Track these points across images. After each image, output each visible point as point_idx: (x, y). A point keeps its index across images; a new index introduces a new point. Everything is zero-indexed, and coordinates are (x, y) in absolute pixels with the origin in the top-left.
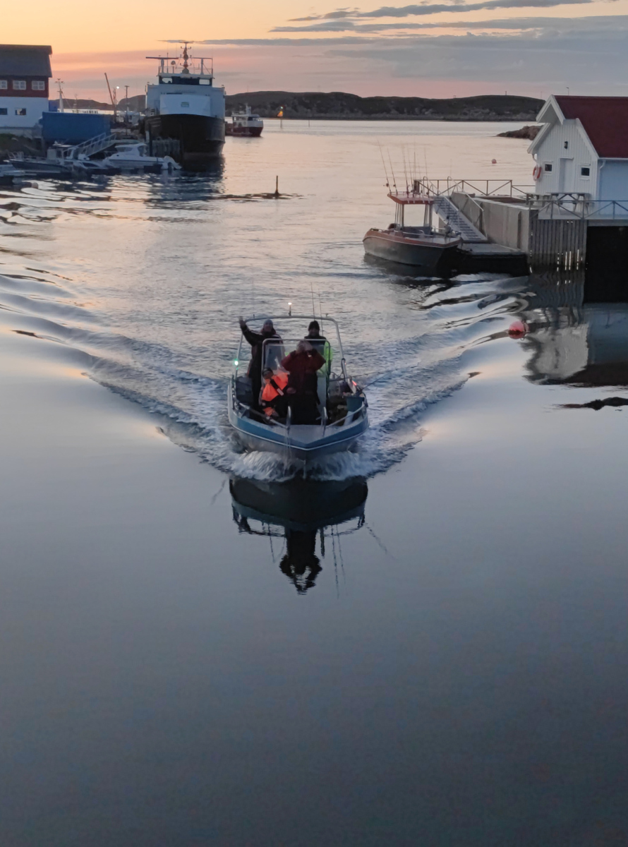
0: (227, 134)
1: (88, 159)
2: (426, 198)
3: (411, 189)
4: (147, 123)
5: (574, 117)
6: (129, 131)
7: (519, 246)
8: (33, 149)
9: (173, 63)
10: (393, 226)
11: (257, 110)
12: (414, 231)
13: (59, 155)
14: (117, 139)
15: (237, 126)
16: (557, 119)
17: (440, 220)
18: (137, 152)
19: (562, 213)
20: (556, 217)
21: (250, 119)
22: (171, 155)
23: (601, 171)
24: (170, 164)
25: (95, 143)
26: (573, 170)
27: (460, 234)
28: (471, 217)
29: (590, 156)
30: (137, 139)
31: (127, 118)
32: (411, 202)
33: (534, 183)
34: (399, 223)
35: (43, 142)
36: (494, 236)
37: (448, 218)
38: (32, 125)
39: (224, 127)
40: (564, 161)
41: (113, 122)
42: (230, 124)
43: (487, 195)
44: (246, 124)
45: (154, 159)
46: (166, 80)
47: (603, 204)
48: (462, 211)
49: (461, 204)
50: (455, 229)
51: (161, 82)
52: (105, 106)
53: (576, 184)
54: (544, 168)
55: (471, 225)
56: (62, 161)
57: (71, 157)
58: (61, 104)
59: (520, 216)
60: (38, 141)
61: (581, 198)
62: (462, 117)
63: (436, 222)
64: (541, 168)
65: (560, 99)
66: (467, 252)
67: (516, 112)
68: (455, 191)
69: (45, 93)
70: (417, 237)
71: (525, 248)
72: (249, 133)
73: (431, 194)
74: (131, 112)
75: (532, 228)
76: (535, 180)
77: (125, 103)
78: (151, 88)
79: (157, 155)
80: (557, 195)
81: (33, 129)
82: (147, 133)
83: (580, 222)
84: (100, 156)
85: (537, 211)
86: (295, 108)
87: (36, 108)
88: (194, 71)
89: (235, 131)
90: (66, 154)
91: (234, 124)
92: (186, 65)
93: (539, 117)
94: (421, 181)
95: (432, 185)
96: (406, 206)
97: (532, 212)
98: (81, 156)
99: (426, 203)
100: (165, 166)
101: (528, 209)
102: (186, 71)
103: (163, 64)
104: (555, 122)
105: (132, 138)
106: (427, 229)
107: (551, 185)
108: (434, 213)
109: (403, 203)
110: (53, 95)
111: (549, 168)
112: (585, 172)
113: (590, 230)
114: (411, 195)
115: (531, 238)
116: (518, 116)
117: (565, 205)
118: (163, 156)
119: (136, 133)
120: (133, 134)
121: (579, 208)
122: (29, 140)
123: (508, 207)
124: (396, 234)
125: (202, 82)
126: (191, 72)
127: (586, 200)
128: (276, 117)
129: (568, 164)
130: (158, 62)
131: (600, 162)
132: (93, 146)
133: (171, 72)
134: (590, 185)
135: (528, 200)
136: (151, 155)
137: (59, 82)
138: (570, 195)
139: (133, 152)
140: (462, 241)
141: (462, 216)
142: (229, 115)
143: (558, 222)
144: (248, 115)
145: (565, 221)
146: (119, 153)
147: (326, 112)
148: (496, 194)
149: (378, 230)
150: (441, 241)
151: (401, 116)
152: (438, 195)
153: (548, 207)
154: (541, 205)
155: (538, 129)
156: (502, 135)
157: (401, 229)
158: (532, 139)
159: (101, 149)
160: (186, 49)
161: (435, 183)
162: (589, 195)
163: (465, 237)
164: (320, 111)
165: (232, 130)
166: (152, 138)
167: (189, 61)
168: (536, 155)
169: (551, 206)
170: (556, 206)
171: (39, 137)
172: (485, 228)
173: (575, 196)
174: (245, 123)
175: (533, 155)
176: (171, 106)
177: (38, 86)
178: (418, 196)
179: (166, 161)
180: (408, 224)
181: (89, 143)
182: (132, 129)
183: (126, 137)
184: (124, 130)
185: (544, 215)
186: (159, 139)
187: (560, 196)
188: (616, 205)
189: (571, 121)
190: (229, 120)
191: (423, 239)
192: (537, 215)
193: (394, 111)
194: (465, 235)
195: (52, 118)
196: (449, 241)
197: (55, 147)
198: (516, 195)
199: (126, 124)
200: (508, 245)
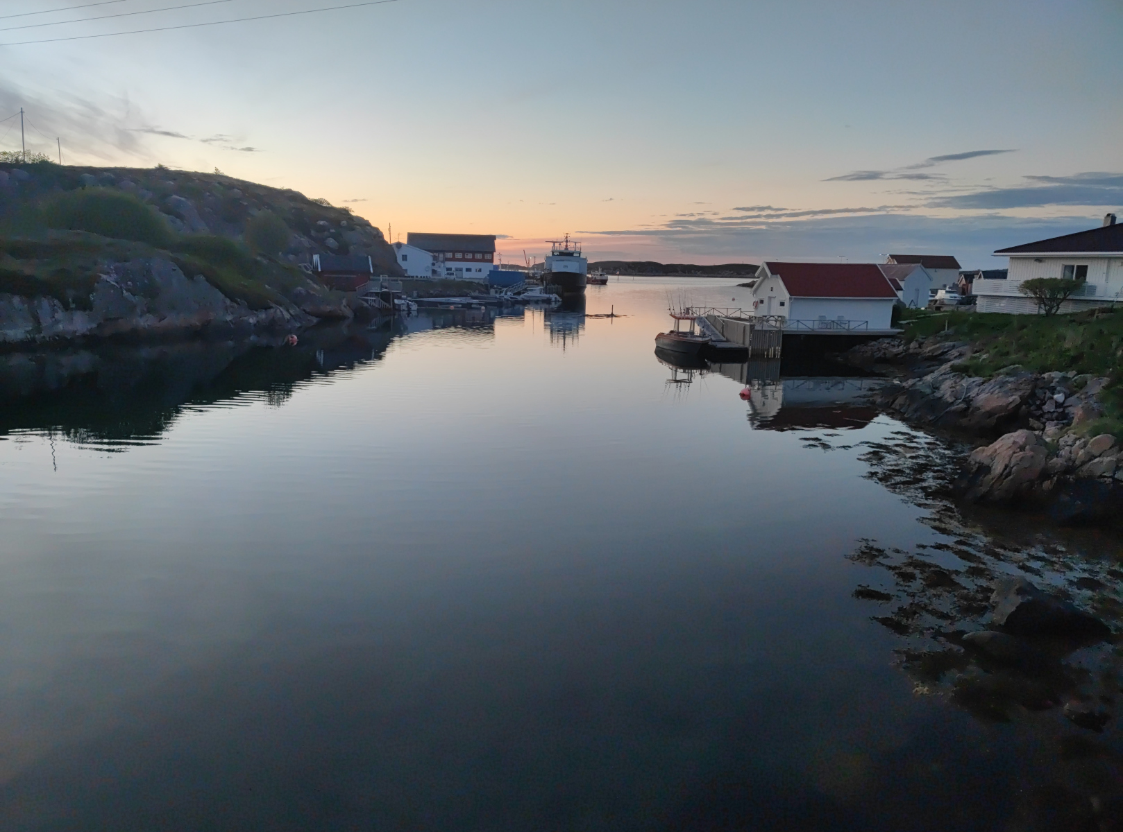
0: (588, 283)
1: (512, 294)
2: (692, 316)
3: (683, 311)
4: (545, 277)
5: (776, 274)
6: (535, 280)
7: (744, 343)
8: (483, 290)
9: (560, 245)
10: (672, 332)
11: (605, 271)
12: (684, 334)
13: (496, 292)
14: (529, 285)
15: (593, 279)
16: (767, 275)
18: (539, 292)
19: (769, 327)
20: (764, 329)
21: (601, 275)
22: (557, 294)
23: (791, 304)
24: (556, 298)
25: (517, 286)
26: (776, 303)
27: (711, 336)
28: (717, 327)
29: (786, 296)
30: (539, 284)
31: (534, 274)
32: (683, 319)
33: (753, 310)
34: (676, 329)
35: (489, 286)
36: (729, 337)
37: (704, 327)
39: (586, 280)
40: (770, 298)
41: (527, 276)
42: (590, 278)
43: (727, 316)
44: (599, 278)
45: (547, 295)
46: (556, 254)
47: (792, 322)
48: (713, 324)
49: (712, 321)
50: (708, 333)
51: (553, 254)
52: (524, 268)
53: (777, 311)
54: (759, 302)
55: (717, 332)
56: (498, 296)
57: (504, 294)
58: (500, 267)
59: (745, 327)
60: (486, 286)
61: (780, 319)
62: (718, 275)
63: (697, 330)
64: (757, 302)
65: (769, 264)
66: (715, 347)
67: (748, 273)
68: (709, 313)
69: (492, 261)
70: (686, 337)
71: (747, 344)
72: (600, 283)
73: (695, 315)
74: (536, 271)
75: (751, 334)
76: (754, 308)
77: (535, 267)
78: (547, 258)
79: (549, 293)
80: (766, 316)
81: (485, 278)
83: (780, 330)
84: (519, 293)
85: (755, 325)
86: (626, 270)
87: (486, 268)
88: (571, 249)
89: (592, 281)
90: (501, 292)
91: (592, 277)
92: (567, 246)
93: (756, 274)
94: (689, 308)
95: (696, 310)
97: (751, 326)
98: (509, 293)
99: (691, 319)
100: (553, 299)
101: (750, 324)
102: (567, 249)
103: (554, 245)
104: (766, 276)
105: (536, 284)
106: (692, 333)
107: (763, 311)
108: (696, 325)
109: (679, 319)
110: (496, 262)
111: (762, 302)
112: (782, 304)
113: (784, 336)
114: (683, 314)
115: (750, 341)
116: (749, 275)
117: (770, 322)
118: (552, 294)
119: (538, 282)
121: (778, 324)
122: (482, 285)
123: (739, 323)
124: (675, 335)
125: (575, 255)
126: (569, 249)
127: (782, 319)
128: (616, 274)
129: (772, 299)
130: (552, 244)
131: (790, 299)
132: (515, 288)
133: (558, 249)
134: (784, 311)
135: (750, 319)
136: (546, 293)
137: (500, 255)
138: (773, 316)
139: (536, 292)
140: (711, 340)
141: (712, 327)
142: (590, 273)
143: (766, 331)
144: (600, 273)
145: (770, 331)
146: (529, 292)
147: (643, 272)
148: (732, 315)
149: (664, 334)
150: (700, 339)
151: (684, 274)
152: (699, 315)
153: (761, 322)
154: (757, 322)
155: (756, 282)
156: (739, 285)
157: (677, 333)
158: (753, 287)
159: (520, 290)
160: (567, 237)
161: (698, 309)
162: (784, 317)
163: (714, 339)
164: (639, 272)
165: (590, 281)
166: (547, 284)
167: (568, 244)
168: (755, 295)
170: (765, 323)
171: (488, 283)
172: (725, 334)
173: (776, 317)
175: (753, 296)
176: (557, 267)
177: (488, 256)
178: (687, 315)
179: (553, 296)
180: (681, 330)
181: (513, 287)
182: (537, 280)
183: (534, 284)
184: (532, 280)
185: (758, 327)
186: (551, 285)
187: (768, 317)
188: (800, 323)
189: (775, 276)
190: (590, 276)
191: (689, 338)
192: (754, 327)
193: (680, 272)
194: (714, 337)
195: (495, 273)
196: (704, 339)
197: (494, 288)
198: (743, 316)
199: (534, 277)
200: (737, 343)
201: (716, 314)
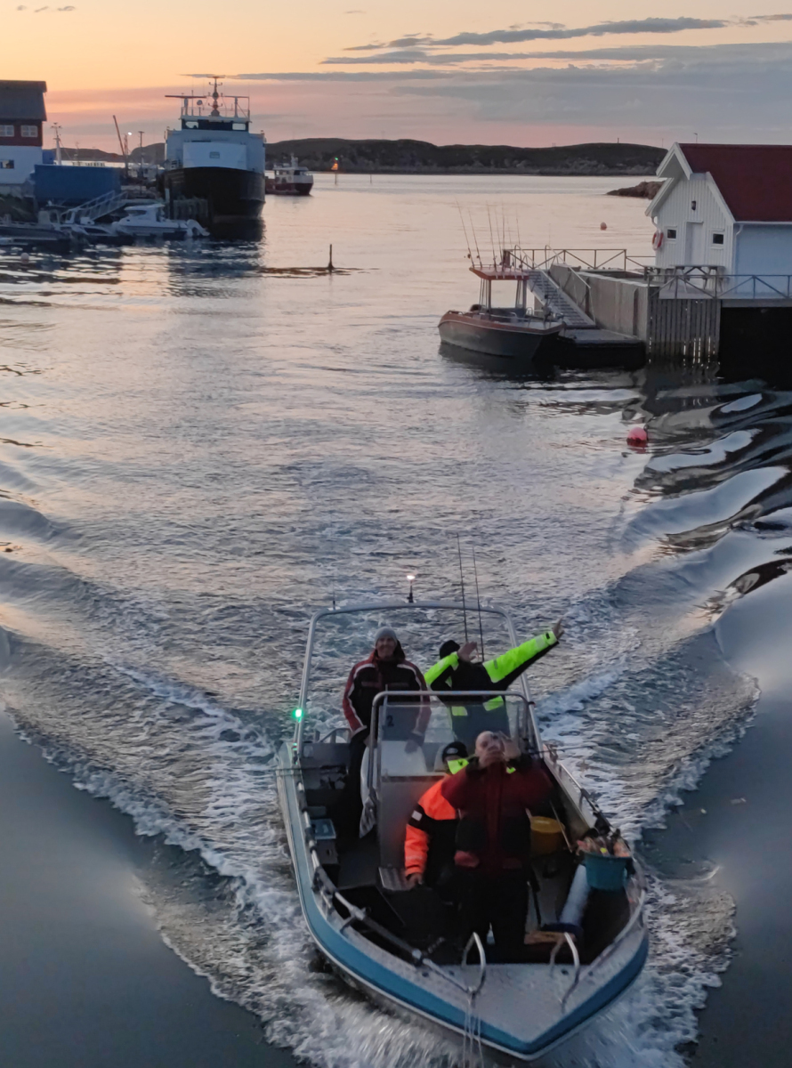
0: (267, 193)
1: (93, 223)
2: (519, 272)
3: (499, 261)
4: (166, 179)
5: (703, 170)
6: (144, 188)
7: (635, 331)
8: (20, 210)
9: (200, 103)
10: (475, 308)
11: (305, 161)
12: (504, 312)
13: (53, 218)
14: (129, 198)
15: (280, 182)
16: (682, 174)
17: (536, 299)
19: (689, 291)
20: (680, 296)
21: (297, 173)
22: (197, 219)
23: (738, 239)
24: (194, 230)
25: (101, 203)
26: (703, 236)
27: (562, 317)
28: (575, 296)
29: (723, 218)
30: (153, 198)
31: (141, 171)
32: (500, 278)
33: (654, 253)
34: (485, 303)
35: (35, 202)
36: (603, 319)
37: (546, 297)
38: (22, 181)
39: (263, 184)
40: (691, 225)
41: (123, 176)
42: (271, 180)
43: (595, 268)
45: (175, 224)
46: (190, 125)
47: (741, 279)
48: (564, 290)
49: (563, 280)
50: (556, 311)
51: (184, 126)
52: (113, 158)
53: (707, 255)
54: (666, 234)
55: (574, 306)
56: (57, 226)
57: (71, 220)
58: (58, 154)
59: (636, 294)
60: (29, 201)
61: (713, 272)
62: (564, 170)
63: (531, 302)
64: (662, 234)
65: (686, 148)
66: (571, 340)
67: (631, 164)
68: (555, 262)
69: (38, 141)
70: (509, 320)
71: (643, 335)
72: (295, 191)
73: (525, 267)
74: (146, 165)
75: (651, 310)
76: (655, 249)
77: (139, 154)
78: (172, 134)
79: (179, 218)
80: (683, 268)
81: (26, 183)
82: (167, 191)
83: (714, 300)
84: (107, 220)
85: (658, 288)
86: (353, 159)
87: (25, 161)
88: (226, 113)
89: (278, 187)
90: (64, 217)
91: (277, 179)
92: (215, 106)
93: (660, 170)
94: (512, 250)
95: (526, 256)
96: (493, 282)
97: (651, 290)
98: (85, 220)
99: (519, 278)
100: (190, 233)
101: (646, 285)
102: (215, 113)
103: (186, 104)
104: (680, 176)
105: (148, 197)
106: (520, 311)
107: (675, 255)
108: (528, 290)
109: (490, 278)
110: (48, 143)
111: (672, 234)
112: (718, 239)
113: (724, 311)
114: (499, 268)
115: (650, 323)
116: (634, 169)
117: (693, 280)
118: (186, 217)
119: (153, 191)
120: (149, 192)
121: (710, 285)
122: (18, 200)
123: (622, 284)
124: (482, 317)
125: (235, 127)
126: (222, 114)
127: (719, 274)
128: (329, 170)
129: (696, 230)
130: (180, 102)
131: (736, 227)
132: (99, 207)
133: (196, 114)
134: (723, 256)
135: (647, 274)
136: (172, 218)
137: (56, 127)
138: (699, 268)
139: (149, 214)
140: (565, 327)
141: (564, 295)
142: (270, 168)
143: (684, 302)
144: (294, 168)
145: (692, 301)
146: (132, 217)
147: (392, 164)
148: (607, 267)
149: (457, 313)
150: (539, 326)
151: (487, 169)
152: (533, 268)
153: (672, 283)
154: (663, 281)
155: (659, 185)
156: (613, 193)
157: (488, 311)
158: (652, 197)
159: (109, 212)
160: (216, 85)
162: (723, 269)
163: (568, 323)
164: (385, 164)
165: (274, 187)
166: (173, 197)
167: (220, 101)
168: (656, 218)
169: (675, 282)
170: (681, 282)
171: (31, 196)
172: (592, 310)
173: (706, 270)
174: (290, 178)
175: (653, 218)
176: (197, 156)
177: (27, 131)
178: (508, 270)
179: (189, 225)
180: (495, 305)
181: (93, 204)
182: (149, 186)
183: (141, 195)
184: (138, 187)
185: (665, 294)
186: (181, 199)
187: (686, 270)
188: (757, 281)
189: (700, 175)
190: (270, 175)
191: (515, 324)
192: (658, 294)
193: (477, 163)
194: (568, 318)
195: (47, 172)
196: (549, 326)
197: (48, 208)
198: (631, 268)
199: (140, 180)
200: (621, 331)
201: (571, 262)
